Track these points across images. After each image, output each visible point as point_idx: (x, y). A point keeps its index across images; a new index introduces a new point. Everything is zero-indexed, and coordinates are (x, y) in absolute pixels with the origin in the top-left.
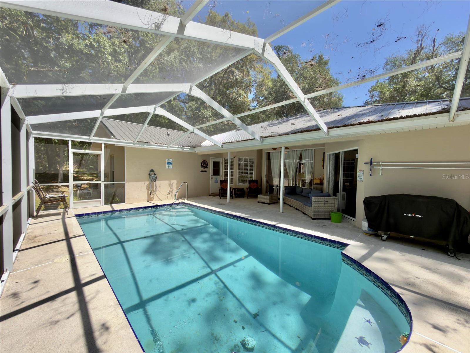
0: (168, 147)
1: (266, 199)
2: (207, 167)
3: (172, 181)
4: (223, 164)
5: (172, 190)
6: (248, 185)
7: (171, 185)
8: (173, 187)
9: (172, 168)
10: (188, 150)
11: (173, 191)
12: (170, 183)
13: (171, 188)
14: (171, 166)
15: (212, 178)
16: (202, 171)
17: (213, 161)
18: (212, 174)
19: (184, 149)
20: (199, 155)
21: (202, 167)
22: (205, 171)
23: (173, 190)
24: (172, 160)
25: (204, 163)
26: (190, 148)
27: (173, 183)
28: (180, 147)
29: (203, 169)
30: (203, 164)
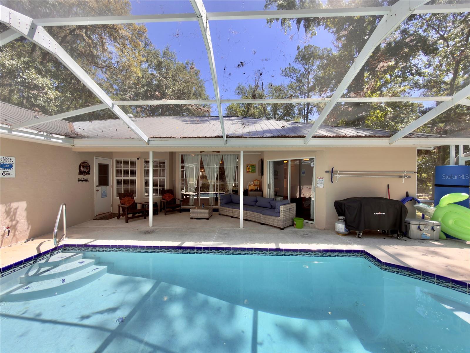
0: (10, 130)
1: (205, 213)
2: (88, 173)
3: (14, 205)
4: (115, 168)
5: (14, 222)
6: (161, 196)
7: (12, 213)
8: (18, 217)
9: (13, 176)
10: (61, 141)
11: (18, 226)
12: (10, 209)
13: (12, 220)
14: (12, 172)
15: (97, 191)
16: (80, 180)
17: (99, 164)
18: (98, 185)
19: (52, 140)
20: (75, 152)
21: (81, 173)
22: (86, 180)
23: (17, 222)
24: (13, 159)
25: (83, 167)
26: (63, 137)
27: (16, 209)
28: (42, 133)
29: (82, 177)
30: (82, 169)
